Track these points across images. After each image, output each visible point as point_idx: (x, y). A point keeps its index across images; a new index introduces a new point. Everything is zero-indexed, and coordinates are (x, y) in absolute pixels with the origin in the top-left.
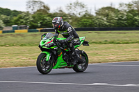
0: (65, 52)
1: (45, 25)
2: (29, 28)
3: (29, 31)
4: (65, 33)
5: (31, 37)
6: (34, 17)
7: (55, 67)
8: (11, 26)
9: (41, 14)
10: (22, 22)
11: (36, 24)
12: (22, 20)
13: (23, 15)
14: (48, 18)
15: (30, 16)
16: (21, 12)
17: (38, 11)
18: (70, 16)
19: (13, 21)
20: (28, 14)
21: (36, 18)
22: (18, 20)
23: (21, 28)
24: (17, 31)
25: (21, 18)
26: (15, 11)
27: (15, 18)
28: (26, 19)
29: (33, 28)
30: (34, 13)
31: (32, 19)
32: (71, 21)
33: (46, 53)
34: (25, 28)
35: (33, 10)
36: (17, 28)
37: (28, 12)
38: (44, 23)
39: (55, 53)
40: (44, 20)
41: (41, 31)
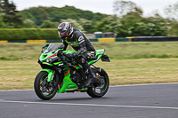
0: (75, 69)
1: (137, 32)
2: (117, 36)
3: (117, 40)
4: (75, 44)
5: (120, 48)
6: (123, 22)
7: (61, 90)
8: (93, 33)
9: (132, 18)
10: (108, 28)
11: (125, 31)
12: (107, 26)
13: (108, 19)
14: (140, 24)
15: (118, 21)
16: (106, 16)
17: (128, 14)
18: (169, 21)
19: (95, 26)
20: (115, 17)
21: (126, 24)
22: (102, 26)
23: (106, 36)
24: (101, 40)
25: (106, 23)
26: (98, 14)
27: (99, 23)
28: (113, 25)
29: (121, 36)
30: (124, 16)
31: (120, 25)
32: (170, 28)
33: (47, 70)
34: (112, 36)
35: (121, 13)
36: (100, 36)
37: (115, 16)
38: (136, 30)
39: (60, 71)
40: (136, 26)
41: (133, 40)
